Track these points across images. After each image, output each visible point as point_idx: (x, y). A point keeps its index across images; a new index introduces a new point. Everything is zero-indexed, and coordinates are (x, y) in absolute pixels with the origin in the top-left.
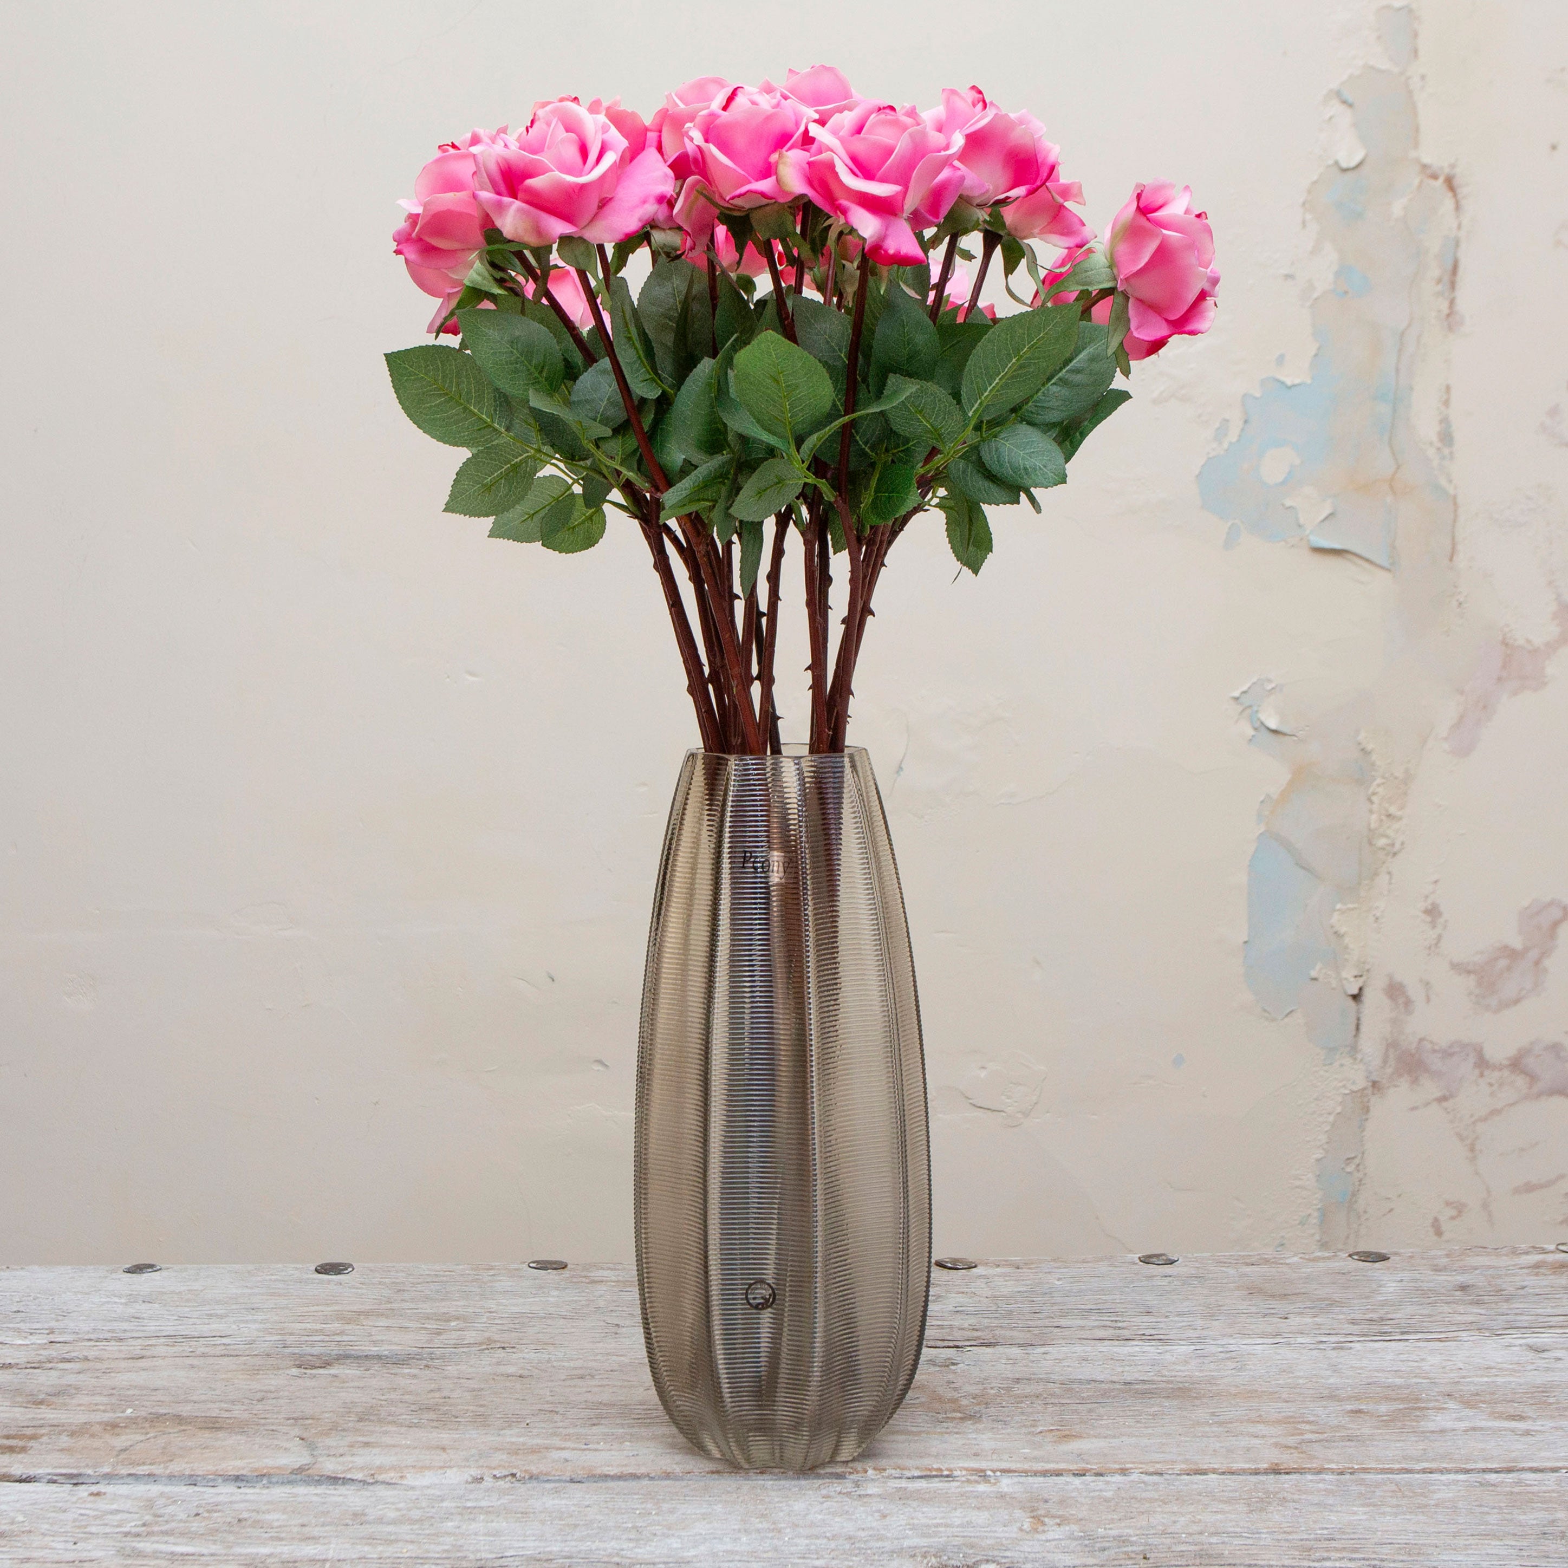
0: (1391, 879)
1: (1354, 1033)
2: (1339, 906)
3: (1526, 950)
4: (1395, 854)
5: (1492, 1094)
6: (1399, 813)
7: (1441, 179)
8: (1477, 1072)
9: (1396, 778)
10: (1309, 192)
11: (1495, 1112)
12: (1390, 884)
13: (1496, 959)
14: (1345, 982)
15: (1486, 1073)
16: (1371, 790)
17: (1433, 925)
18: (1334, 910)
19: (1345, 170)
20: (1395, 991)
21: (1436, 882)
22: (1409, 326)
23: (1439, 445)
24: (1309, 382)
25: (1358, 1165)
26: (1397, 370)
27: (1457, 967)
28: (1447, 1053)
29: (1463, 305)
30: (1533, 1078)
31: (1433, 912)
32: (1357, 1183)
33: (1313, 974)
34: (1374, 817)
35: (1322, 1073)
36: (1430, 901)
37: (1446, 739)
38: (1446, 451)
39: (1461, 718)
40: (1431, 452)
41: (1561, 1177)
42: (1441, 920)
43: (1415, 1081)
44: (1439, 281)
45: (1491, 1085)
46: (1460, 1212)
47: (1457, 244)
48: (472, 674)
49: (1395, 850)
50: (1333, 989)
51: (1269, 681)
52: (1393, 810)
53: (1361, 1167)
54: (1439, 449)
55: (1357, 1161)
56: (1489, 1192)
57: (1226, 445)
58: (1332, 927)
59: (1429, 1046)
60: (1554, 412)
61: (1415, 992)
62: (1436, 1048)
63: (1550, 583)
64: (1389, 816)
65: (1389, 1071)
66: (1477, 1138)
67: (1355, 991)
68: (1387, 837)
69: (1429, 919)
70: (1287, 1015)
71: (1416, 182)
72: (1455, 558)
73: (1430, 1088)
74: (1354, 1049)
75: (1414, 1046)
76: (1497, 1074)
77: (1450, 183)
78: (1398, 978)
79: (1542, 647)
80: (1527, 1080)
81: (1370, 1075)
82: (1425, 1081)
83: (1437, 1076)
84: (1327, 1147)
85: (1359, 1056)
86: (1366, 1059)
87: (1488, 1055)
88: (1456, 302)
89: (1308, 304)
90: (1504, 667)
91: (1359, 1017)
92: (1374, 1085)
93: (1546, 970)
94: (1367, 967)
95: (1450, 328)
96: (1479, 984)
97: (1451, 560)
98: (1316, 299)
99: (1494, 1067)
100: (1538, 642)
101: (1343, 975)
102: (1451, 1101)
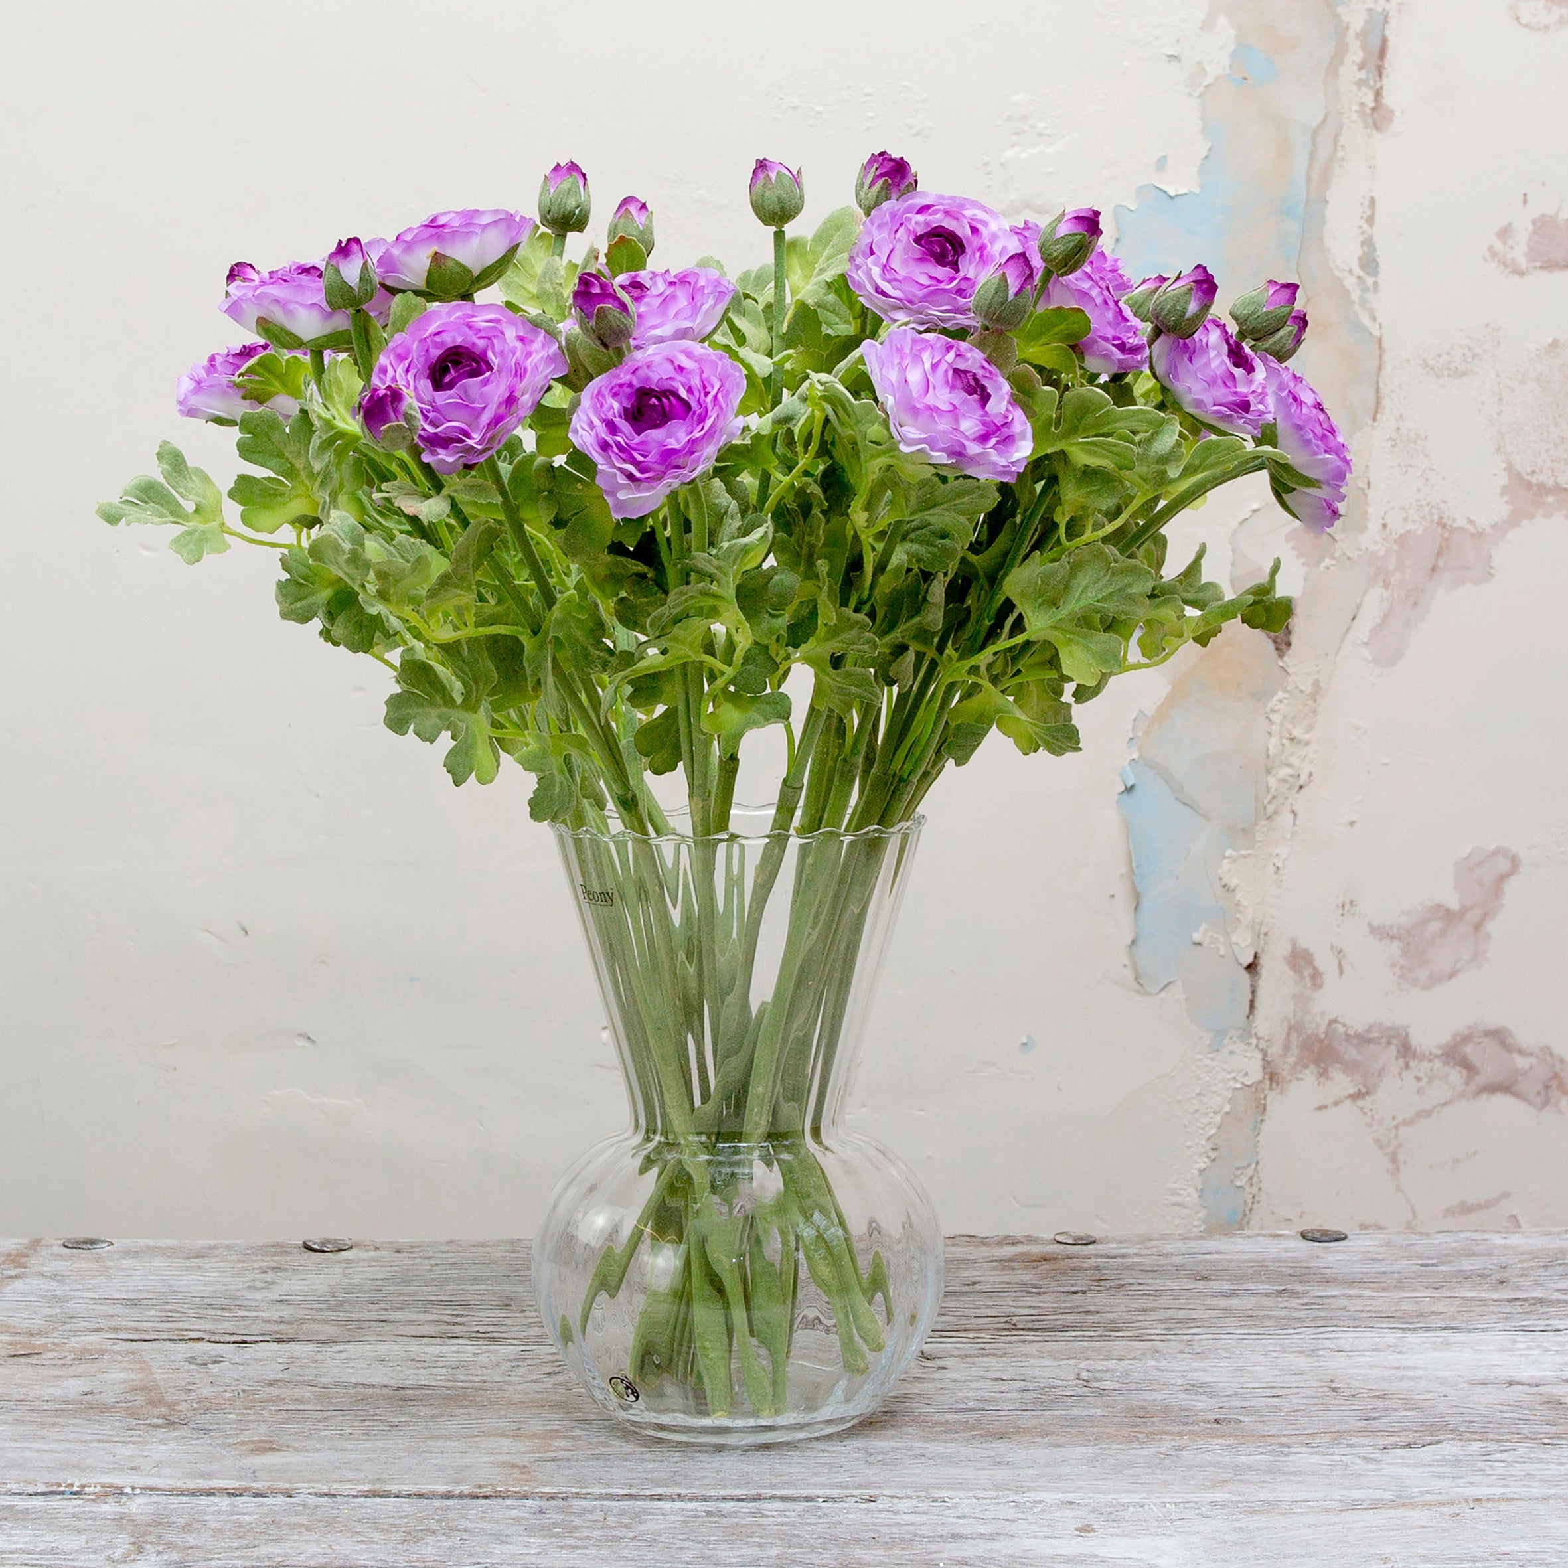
0: (1295, 819)
1: (1247, 1011)
2: (1229, 852)
3: (1464, 911)
4: (1301, 788)
5: (1420, 1091)
6: (1307, 737)
8: (1401, 1062)
9: (1302, 692)
11: (1427, 1113)
12: (1295, 825)
13: (1426, 922)
14: (1236, 948)
15: (1412, 1064)
16: (1270, 705)
18: (1224, 858)
20: (1300, 959)
21: (1352, 823)
22: (1325, 120)
23: (1361, 273)
25: (1251, 1178)
26: (1309, 179)
27: (1380, 932)
28: (1363, 1039)
29: (1395, 93)
30: (1470, 1069)
32: (1250, 1201)
33: (1197, 937)
34: (1273, 740)
35: (1207, 1062)
37: (1365, 645)
38: (1370, 281)
39: (1386, 617)
40: (1350, 282)
41: (1505, 1195)
43: (1323, 1074)
44: (1361, 66)
45: (1418, 1079)
47: (1386, 19)
48: (147, 548)
49: (1301, 782)
50: (1223, 956)
52: (1297, 732)
53: (1255, 1180)
54: (1359, 278)
55: (1250, 1172)
56: (1414, 1213)
58: (1221, 879)
59: (1341, 1029)
60: (1504, 233)
61: (1325, 962)
62: (1351, 1032)
63: (1498, 449)
64: (1293, 739)
65: (1291, 1060)
66: (1400, 1146)
67: (1250, 959)
68: (1290, 765)
70: (1162, 989)
72: (1379, 416)
73: (1342, 1083)
74: (1247, 1033)
75: (1323, 1029)
76: (1425, 1065)
78: (1303, 943)
79: (1489, 530)
80: (1465, 1072)
81: (1266, 1063)
82: (1336, 1073)
83: (1350, 1067)
84: (1213, 1155)
85: (1254, 1041)
86: (1262, 1044)
87: (1414, 1041)
88: (1385, 93)
89: (1196, 94)
90: (1439, 554)
91: (1253, 992)
92: (1272, 1077)
93: (1489, 936)
94: (1264, 930)
95: (1377, 127)
96: (1405, 952)
97: (1374, 419)
98: (1207, 86)
99: (1423, 1057)
100: (1483, 521)
101: (1234, 938)
102: (1368, 1098)
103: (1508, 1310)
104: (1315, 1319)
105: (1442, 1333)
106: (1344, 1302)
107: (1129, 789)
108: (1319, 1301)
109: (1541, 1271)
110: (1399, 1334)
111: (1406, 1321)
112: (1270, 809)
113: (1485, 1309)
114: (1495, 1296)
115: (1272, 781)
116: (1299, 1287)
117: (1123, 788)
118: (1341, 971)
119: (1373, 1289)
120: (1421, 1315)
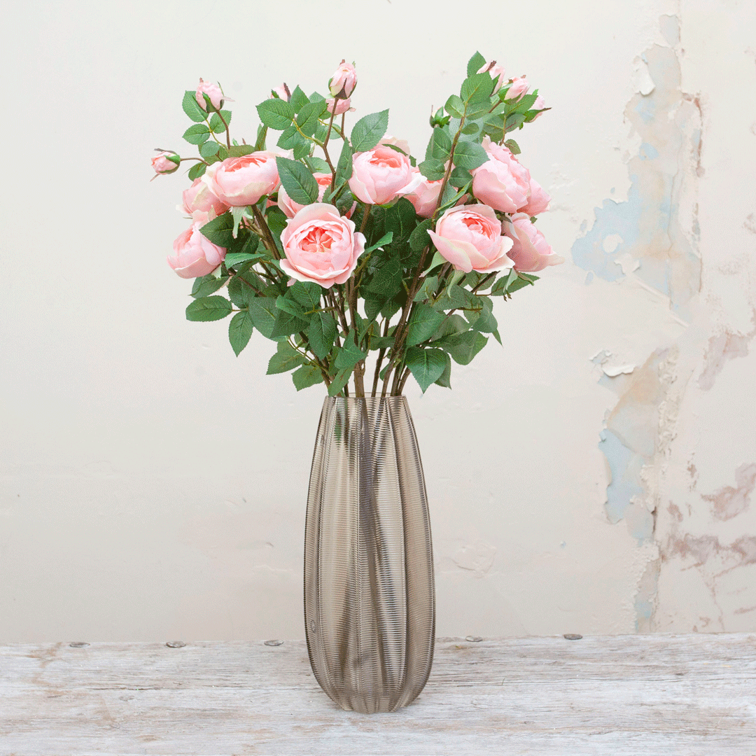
0: (670, 452)
1: (652, 530)
2: (644, 466)
3: (739, 489)
4: (672, 440)
6: (675, 419)
7: (693, 100)
9: (672, 401)
10: (626, 106)
11: (726, 572)
12: (670, 455)
13: (724, 493)
14: (647, 505)
15: (720, 552)
16: (659, 407)
17: (692, 475)
18: (642, 468)
19: (644, 96)
20: (673, 509)
21: (693, 454)
22: (677, 173)
23: (693, 233)
24: (627, 201)
26: (671, 196)
27: (705, 498)
28: (700, 542)
29: (705, 163)
30: (743, 553)
31: (692, 469)
32: (655, 608)
33: (631, 500)
34: (661, 421)
35: (636, 551)
36: (690, 464)
37: (698, 382)
38: (696, 236)
39: (705, 371)
40: (689, 237)
42: (696, 474)
43: (684, 556)
44: (692, 152)
45: (722, 558)
46: (707, 624)
47: (701, 133)
49: (672, 437)
50: (642, 508)
51: (608, 351)
52: (671, 417)
53: (657, 599)
54: (692, 235)
55: (654, 596)
56: (722, 613)
57: (586, 233)
58: (641, 477)
59: (691, 538)
60: (750, 217)
61: (683, 510)
62: (694, 538)
63: (749, 303)
64: (669, 420)
65: (670, 550)
66: (716, 585)
67: (653, 509)
68: (667, 430)
69: (690, 473)
70: (618, 521)
71: (680, 102)
72: (701, 289)
73: (691, 560)
74: (652, 539)
75: (683, 537)
76: (725, 552)
77: (697, 102)
78: (675, 502)
79: (746, 335)
80: (741, 555)
81: (660, 552)
82: (689, 555)
83: (694, 553)
84: (639, 589)
85: (655, 543)
86: (659, 544)
87: (721, 542)
88: (701, 162)
89: (626, 163)
90: (726, 345)
91: (655, 523)
92: (663, 557)
93: (750, 499)
94: (659, 497)
95: (698, 175)
96: (716, 506)
97: (699, 291)
98: (630, 160)
99: (724, 549)
100: (744, 333)
101: (646, 501)
102: (702, 566)
103: (643, 671)
104: (567, 675)
105: (616, 682)
106: (579, 667)
107: (604, 441)
108: (569, 667)
109: (658, 653)
110: (600, 682)
111: (604, 676)
112: (660, 448)
113: (634, 670)
114: (638, 665)
115: (661, 437)
116: (562, 661)
117: (600, 440)
118: (690, 514)
119: (592, 662)
120: (609, 673)
